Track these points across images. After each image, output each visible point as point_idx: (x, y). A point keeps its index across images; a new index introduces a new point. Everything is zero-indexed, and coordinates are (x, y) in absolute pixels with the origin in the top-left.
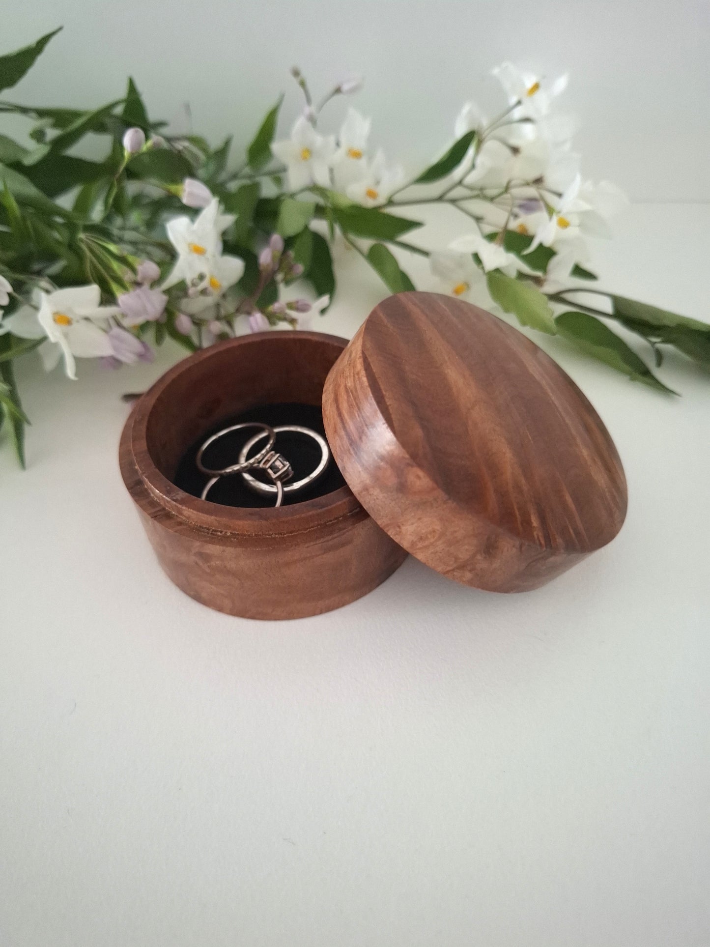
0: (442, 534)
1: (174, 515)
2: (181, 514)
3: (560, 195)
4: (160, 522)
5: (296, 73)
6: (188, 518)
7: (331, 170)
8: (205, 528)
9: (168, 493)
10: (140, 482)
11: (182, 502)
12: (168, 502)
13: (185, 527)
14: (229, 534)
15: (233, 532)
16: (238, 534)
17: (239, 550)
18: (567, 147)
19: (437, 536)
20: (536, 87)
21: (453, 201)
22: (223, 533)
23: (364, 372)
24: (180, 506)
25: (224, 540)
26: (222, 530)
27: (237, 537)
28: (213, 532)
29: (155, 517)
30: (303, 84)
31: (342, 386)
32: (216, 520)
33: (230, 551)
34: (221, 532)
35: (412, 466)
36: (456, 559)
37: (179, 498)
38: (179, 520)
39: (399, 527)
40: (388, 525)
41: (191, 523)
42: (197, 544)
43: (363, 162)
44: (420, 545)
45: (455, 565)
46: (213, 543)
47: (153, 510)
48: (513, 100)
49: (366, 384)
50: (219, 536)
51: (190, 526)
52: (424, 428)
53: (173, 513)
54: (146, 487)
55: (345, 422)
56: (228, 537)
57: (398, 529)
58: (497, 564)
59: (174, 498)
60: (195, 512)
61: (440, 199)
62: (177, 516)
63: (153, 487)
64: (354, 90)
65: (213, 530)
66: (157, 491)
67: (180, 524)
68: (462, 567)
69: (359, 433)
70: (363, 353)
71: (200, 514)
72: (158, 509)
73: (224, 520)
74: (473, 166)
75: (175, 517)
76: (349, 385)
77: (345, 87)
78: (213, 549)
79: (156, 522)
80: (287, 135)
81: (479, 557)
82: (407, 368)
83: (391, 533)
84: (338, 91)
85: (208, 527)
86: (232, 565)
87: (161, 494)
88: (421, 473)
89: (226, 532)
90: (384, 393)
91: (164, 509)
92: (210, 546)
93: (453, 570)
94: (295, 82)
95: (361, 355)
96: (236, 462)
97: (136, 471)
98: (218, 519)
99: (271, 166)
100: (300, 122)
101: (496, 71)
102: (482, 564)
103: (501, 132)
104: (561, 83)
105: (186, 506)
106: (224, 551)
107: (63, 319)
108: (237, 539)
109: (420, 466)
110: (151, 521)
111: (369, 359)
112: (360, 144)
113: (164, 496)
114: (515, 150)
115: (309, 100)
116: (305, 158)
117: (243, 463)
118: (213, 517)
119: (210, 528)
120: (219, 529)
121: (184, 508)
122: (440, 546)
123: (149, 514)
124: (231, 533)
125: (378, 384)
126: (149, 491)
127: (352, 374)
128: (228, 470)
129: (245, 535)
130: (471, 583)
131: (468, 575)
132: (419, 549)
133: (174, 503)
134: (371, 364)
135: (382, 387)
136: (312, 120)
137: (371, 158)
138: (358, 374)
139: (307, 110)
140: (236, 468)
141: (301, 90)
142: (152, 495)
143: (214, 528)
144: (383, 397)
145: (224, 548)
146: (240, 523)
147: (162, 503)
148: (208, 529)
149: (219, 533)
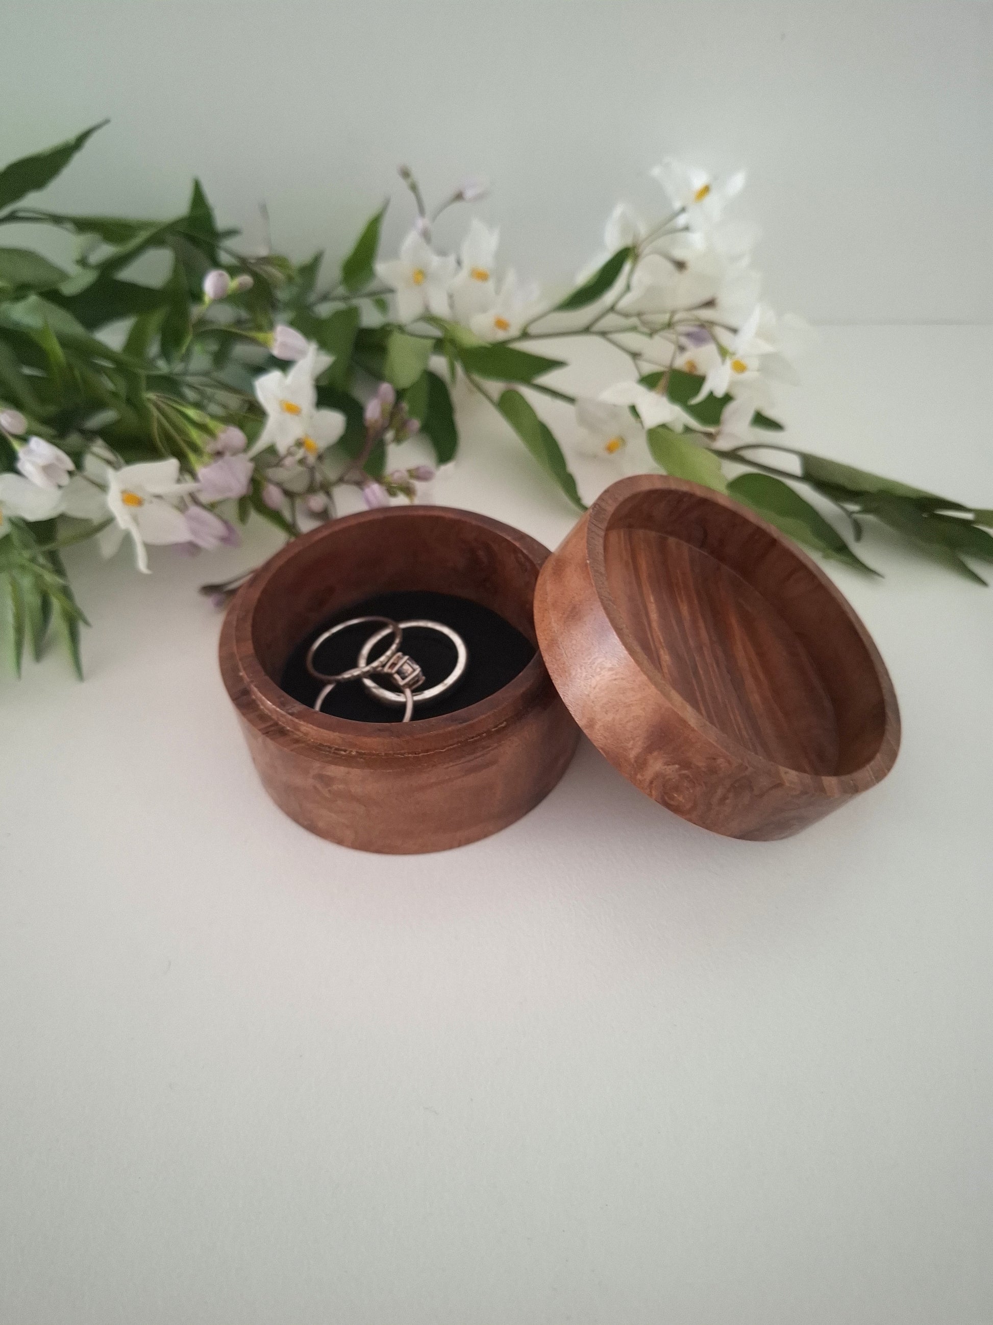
1: (288, 730)
2: (299, 730)
3: (734, 331)
4: (272, 739)
5: (405, 174)
6: (306, 734)
7: (451, 296)
8: (326, 746)
9: (282, 705)
10: (246, 692)
11: (299, 716)
12: (282, 716)
13: (303, 745)
14: (354, 753)
15: (359, 751)
16: (364, 754)
17: (367, 771)
18: (745, 262)
20: (706, 190)
21: (603, 334)
22: (348, 752)
24: (297, 720)
25: (349, 761)
26: (347, 749)
27: (364, 756)
28: (336, 751)
29: (266, 732)
30: (414, 188)
32: (340, 737)
33: (356, 773)
34: (345, 751)
37: (295, 711)
38: (295, 736)
41: (310, 740)
42: (317, 764)
43: (490, 285)
46: (336, 764)
47: (263, 726)
48: (677, 205)
50: (343, 756)
51: (308, 745)
53: (288, 728)
54: (254, 697)
56: (354, 757)
59: (290, 711)
60: (315, 728)
61: (586, 330)
62: (292, 732)
63: (263, 698)
64: (480, 197)
65: (336, 749)
66: (269, 703)
67: (297, 741)
71: (322, 730)
72: (269, 724)
73: (350, 737)
74: (628, 288)
75: (290, 733)
77: (469, 194)
78: (336, 771)
79: (268, 740)
80: (394, 254)
84: (459, 197)
85: (329, 744)
86: (357, 789)
87: (274, 706)
89: (351, 751)
91: (276, 724)
92: (333, 767)
94: (403, 184)
96: (355, 665)
97: (241, 679)
98: (343, 735)
99: (372, 286)
100: (412, 239)
101: (656, 171)
103: (661, 242)
104: (737, 182)
105: (304, 721)
106: (348, 773)
107: (132, 499)
108: (364, 759)
110: (261, 738)
112: (486, 261)
113: (278, 709)
114: (680, 265)
115: (422, 211)
116: (417, 283)
117: (363, 666)
118: (337, 734)
119: (332, 746)
120: (343, 748)
121: (302, 723)
123: (260, 729)
124: (357, 752)
126: (259, 703)
128: (347, 675)
129: (374, 755)
133: (290, 717)
136: (426, 235)
137: (500, 280)
139: (421, 223)
140: (355, 672)
141: (411, 195)
142: (262, 707)
143: (337, 747)
145: (350, 769)
146: (369, 741)
147: (274, 717)
148: (330, 747)
149: (343, 753)
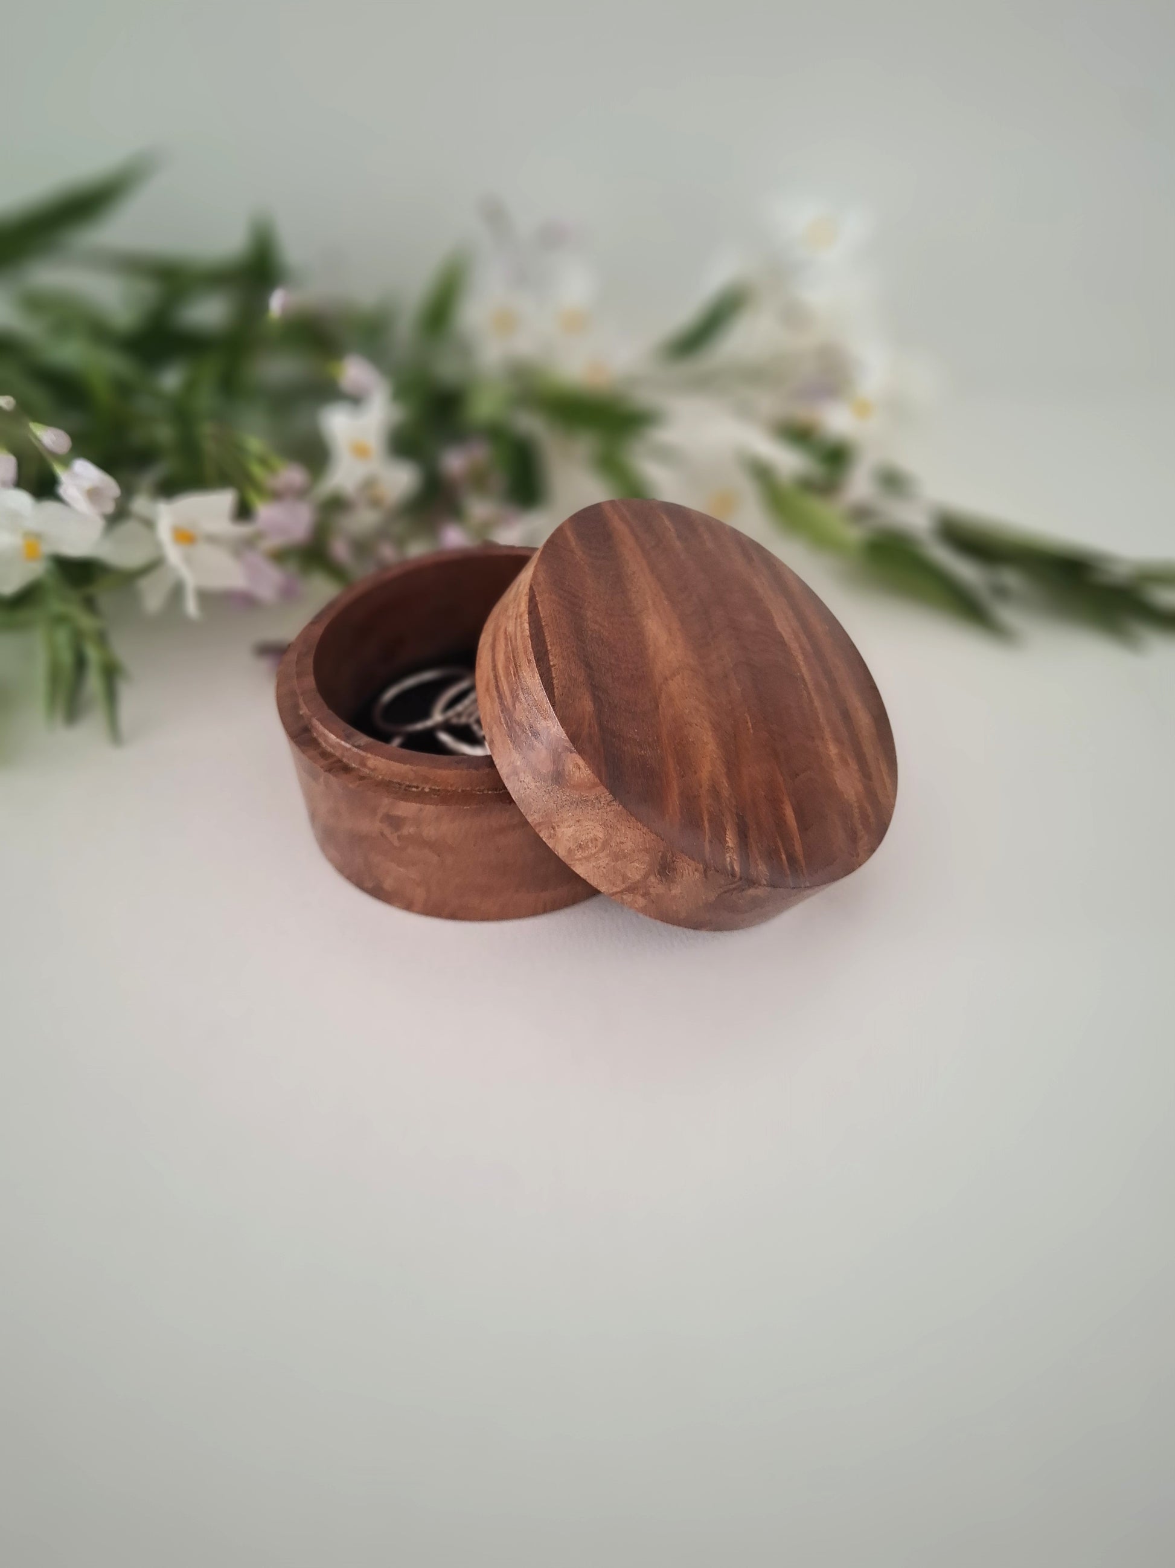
0: (606, 844)
1: (354, 767)
2: (365, 765)
4: (336, 776)
6: (375, 769)
8: (396, 782)
9: (347, 738)
11: (365, 749)
12: (347, 750)
13: (370, 782)
14: (427, 790)
15: (433, 787)
16: (439, 790)
17: (442, 809)
19: (599, 845)
22: (420, 789)
23: (527, 616)
24: (363, 753)
25: (421, 797)
26: (419, 784)
27: (438, 793)
28: (407, 788)
29: (328, 770)
31: (502, 630)
32: (412, 770)
33: (430, 810)
34: (417, 787)
35: (571, 752)
36: (625, 878)
37: (362, 744)
38: (361, 774)
39: (553, 828)
40: (540, 824)
41: (378, 777)
42: (385, 802)
44: (579, 855)
45: (624, 886)
46: (407, 800)
49: (527, 633)
50: (414, 792)
51: (375, 782)
52: (596, 699)
53: (353, 765)
54: (316, 732)
55: (498, 679)
56: (426, 793)
57: (552, 831)
58: (676, 891)
59: (356, 744)
60: (384, 760)
63: (326, 732)
65: (407, 785)
66: (332, 737)
67: (362, 778)
68: (632, 889)
69: (513, 697)
70: (531, 588)
71: (391, 764)
72: (330, 760)
73: (423, 770)
75: (356, 770)
76: (510, 629)
78: (406, 809)
81: (652, 879)
82: (589, 614)
83: (544, 835)
85: (400, 780)
86: (430, 832)
87: (338, 741)
88: (581, 763)
89: (423, 788)
90: (549, 648)
91: (340, 761)
92: (403, 804)
93: (621, 892)
95: (528, 590)
98: (415, 768)
102: (657, 887)
105: (372, 753)
106: (421, 810)
107: (184, 537)
108: (438, 795)
109: (580, 752)
110: (322, 775)
111: (537, 599)
113: (343, 743)
118: (407, 768)
119: (403, 782)
120: (415, 784)
121: (369, 755)
122: (604, 860)
123: (322, 767)
124: (430, 789)
125: (544, 634)
126: (322, 738)
127: (515, 616)
129: (449, 790)
130: (644, 910)
131: (641, 901)
132: (579, 860)
133: (355, 750)
134: (539, 605)
135: (548, 639)
138: (521, 616)
142: (324, 742)
143: (408, 783)
144: (546, 653)
145: (423, 807)
146: (445, 773)
147: (338, 752)
148: (399, 784)
149: (414, 789)
